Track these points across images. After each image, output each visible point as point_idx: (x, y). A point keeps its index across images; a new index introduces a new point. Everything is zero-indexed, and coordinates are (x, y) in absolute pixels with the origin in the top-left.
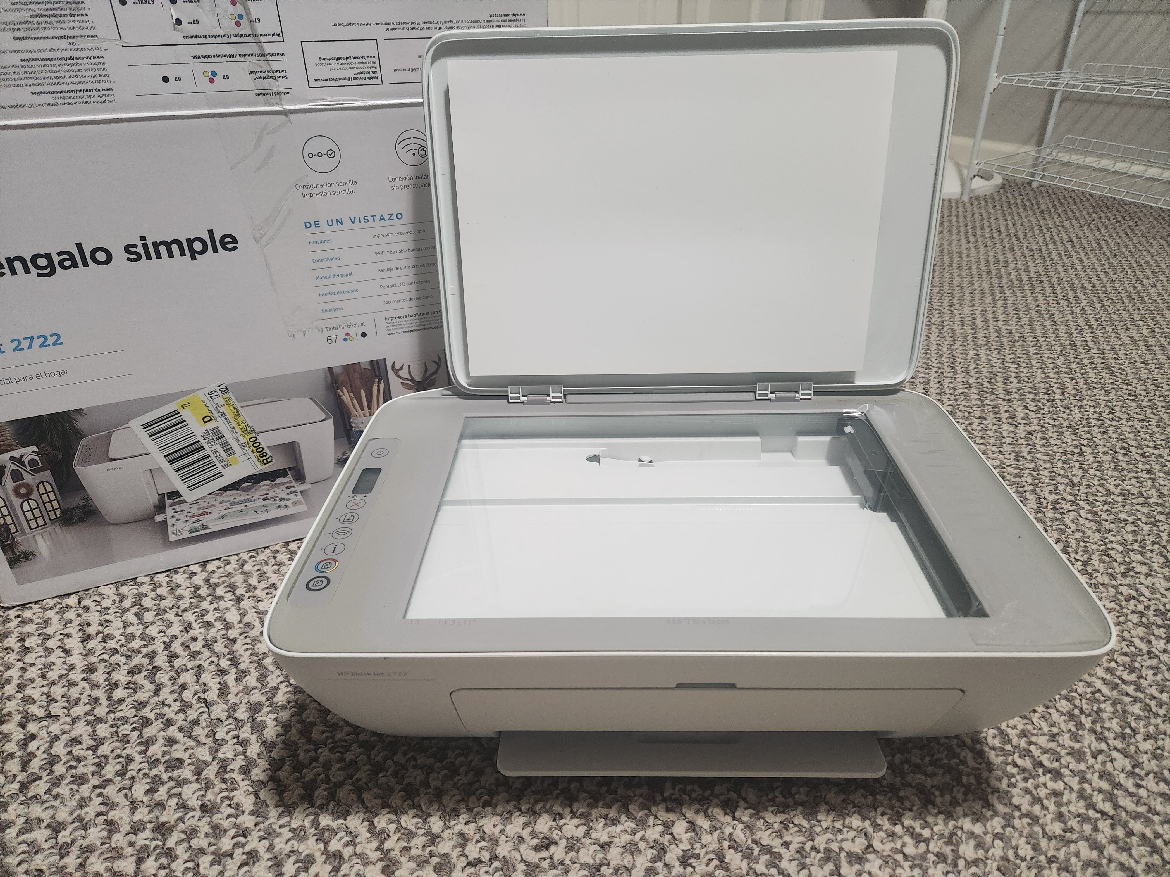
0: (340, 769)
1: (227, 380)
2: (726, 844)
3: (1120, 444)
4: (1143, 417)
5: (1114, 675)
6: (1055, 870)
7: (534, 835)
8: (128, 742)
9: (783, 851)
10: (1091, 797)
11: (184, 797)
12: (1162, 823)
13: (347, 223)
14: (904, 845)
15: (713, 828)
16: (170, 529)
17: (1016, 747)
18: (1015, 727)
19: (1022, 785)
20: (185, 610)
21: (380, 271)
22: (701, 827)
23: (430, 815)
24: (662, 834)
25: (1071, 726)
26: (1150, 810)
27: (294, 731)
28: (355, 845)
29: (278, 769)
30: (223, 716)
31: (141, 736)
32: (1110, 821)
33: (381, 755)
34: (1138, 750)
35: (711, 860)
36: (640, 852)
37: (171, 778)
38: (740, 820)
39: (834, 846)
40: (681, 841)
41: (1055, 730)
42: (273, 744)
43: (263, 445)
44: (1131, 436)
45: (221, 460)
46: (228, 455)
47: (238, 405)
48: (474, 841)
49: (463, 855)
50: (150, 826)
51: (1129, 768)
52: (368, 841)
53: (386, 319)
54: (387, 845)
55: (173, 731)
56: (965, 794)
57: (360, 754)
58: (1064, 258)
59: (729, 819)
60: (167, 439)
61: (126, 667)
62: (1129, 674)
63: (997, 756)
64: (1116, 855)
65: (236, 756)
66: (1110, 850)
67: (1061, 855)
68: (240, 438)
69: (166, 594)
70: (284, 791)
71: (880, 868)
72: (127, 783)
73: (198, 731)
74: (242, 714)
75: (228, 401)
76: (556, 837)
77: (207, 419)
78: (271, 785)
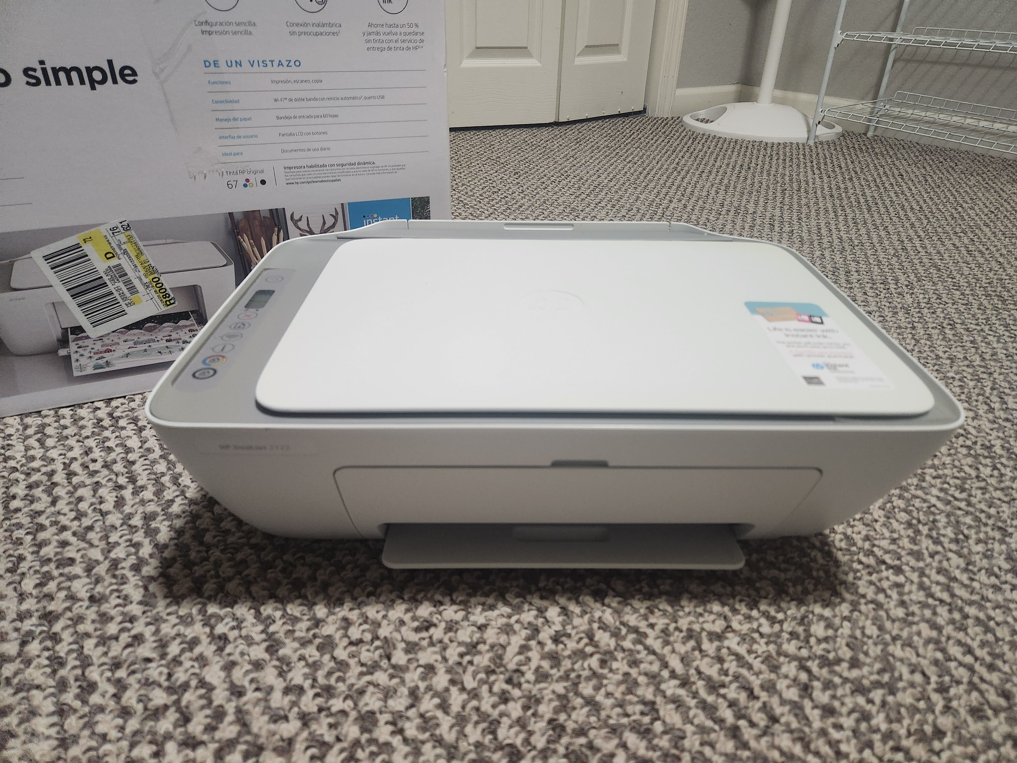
0: (229, 567)
1: (130, 217)
2: (595, 626)
3: (947, 321)
4: (966, 302)
5: (946, 493)
6: (899, 646)
7: (414, 619)
8: (21, 544)
9: (649, 631)
10: (930, 588)
11: (73, 589)
12: (994, 609)
13: (246, 64)
14: (760, 625)
15: (584, 613)
16: (74, 364)
17: (860, 549)
18: (860, 533)
19: (866, 578)
20: (87, 437)
21: (278, 118)
22: (572, 612)
23: (315, 604)
24: (536, 617)
25: (910, 532)
26: (983, 598)
27: (187, 536)
28: (240, 629)
29: (169, 567)
30: (118, 523)
31: (34, 539)
32: (947, 608)
33: (271, 555)
34: (970, 552)
35: (581, 639)
36: (515, 632)
37: (61, 575)
38: (609, 606)
39: (697, 627)
40: (554, 623)
41: (895, 536)
42: (166, 546)
43: (166, 286)
44: (957, 316)
45: (124, 298)
46: (132, 294)
47: (140, 244)
48: (357, 624)
49: (346, 636)
50: (36, 614)
51: (963, 565)
52: (253, 625)
53: (285, 168)
54: (272, 629)
55: (67, 535)
56: (816, 585)
57: (251, 554)
58: (896, 187)
59: (598, 605)
60: (71, 272)
61: (25, 482)
62: (961, 493)
63: (844, 555)
64: (954, 634)
65: (128, 556)
66: (949, 630)
67: (905, 634)
68: (143, 277)
69: (68, 425)
70: (172, 585)
71: (738, 644)
72: (17, 578)
73: (91, 535)
74: (137, 521)
75: (130, 238)
76: (435, 621)
77: (109, 256)
78: (161, 580)
